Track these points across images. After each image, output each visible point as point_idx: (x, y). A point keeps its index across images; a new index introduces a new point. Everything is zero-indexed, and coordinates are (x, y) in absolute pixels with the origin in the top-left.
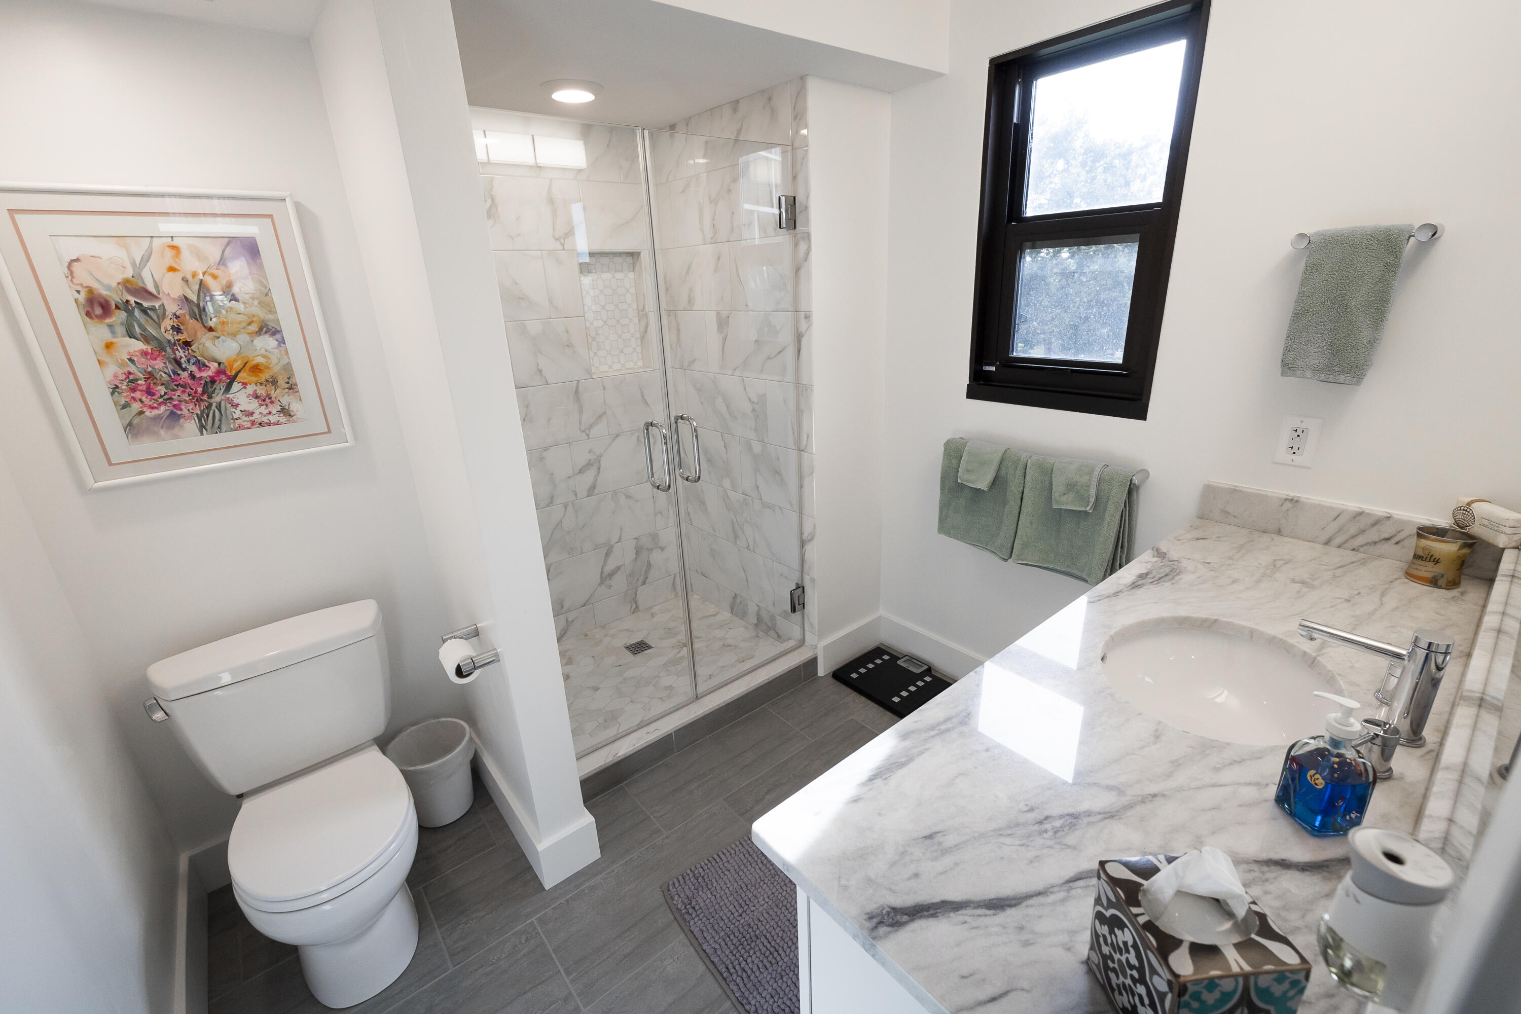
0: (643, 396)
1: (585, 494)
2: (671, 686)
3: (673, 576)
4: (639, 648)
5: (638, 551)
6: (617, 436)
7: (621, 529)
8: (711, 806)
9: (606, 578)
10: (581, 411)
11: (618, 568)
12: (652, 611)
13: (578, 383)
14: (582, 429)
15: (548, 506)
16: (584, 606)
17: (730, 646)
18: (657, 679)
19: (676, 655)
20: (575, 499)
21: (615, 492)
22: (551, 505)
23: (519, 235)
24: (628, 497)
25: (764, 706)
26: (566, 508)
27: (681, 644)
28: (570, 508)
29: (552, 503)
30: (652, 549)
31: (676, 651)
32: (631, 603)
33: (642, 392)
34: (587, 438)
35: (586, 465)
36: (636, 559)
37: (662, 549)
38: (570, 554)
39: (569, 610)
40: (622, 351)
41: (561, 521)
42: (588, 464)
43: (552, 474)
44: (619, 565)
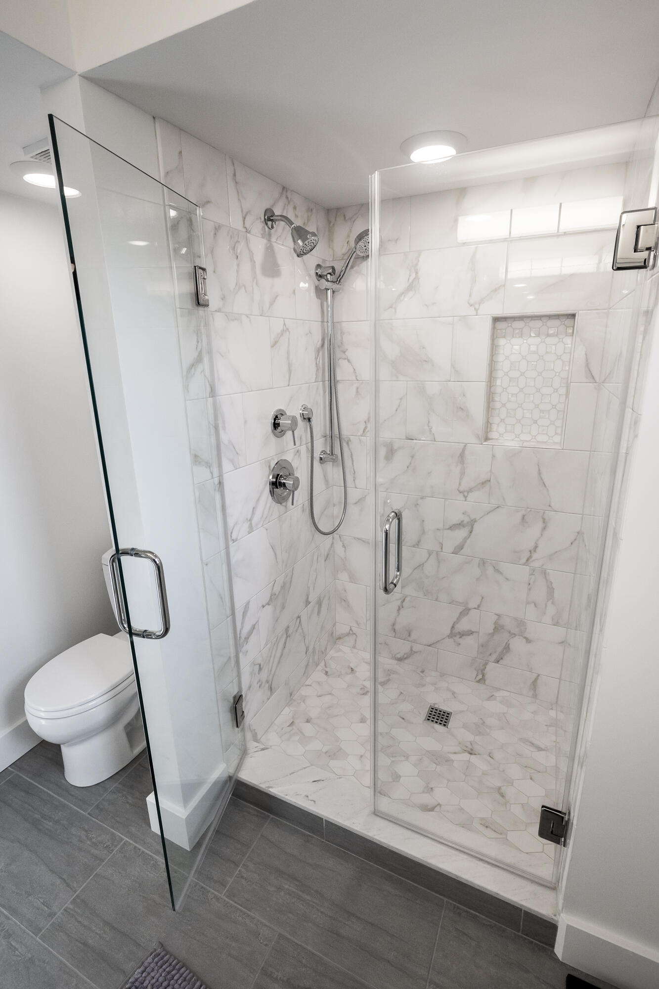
0: (540, 473)
1: (451, 550)
2: (400, 776)
3: (535, 675)
4: (439, 717)
5: (498, 628)
6: (498, 507)
7: (483, 598)
8: (268, 924)
9: (456, 634)
10: (463, 473)
11: (471, 633)
12: (494, 694)
13: (465, 446)
14: (461, 489)
15: (414, 546)
16: (429, 646)
17: (503, 796)
18: (403, 758)
19: (448, 753)
20: (440, 550)
21: (483, 563)
22: (416, 546)
23: (435, 303)
24: (497, 571)
25: (445, 899)
26: (430, 555)
27: (470, 747)
28: (434, 556)
29: (418, 545)
30: (515, 635)
31: (457, 749)
32: (477, 672)
33: (539, 470)
34: (464, 499)
35: (457, 524)
36: (492, 634)
37: (528, 641)
38: (425, 595)
39: (414, 641)
40: (536, 422)
41: (423, 564)
42: (460, 524)
43: (423, 521)
44: (473, 630)
